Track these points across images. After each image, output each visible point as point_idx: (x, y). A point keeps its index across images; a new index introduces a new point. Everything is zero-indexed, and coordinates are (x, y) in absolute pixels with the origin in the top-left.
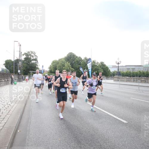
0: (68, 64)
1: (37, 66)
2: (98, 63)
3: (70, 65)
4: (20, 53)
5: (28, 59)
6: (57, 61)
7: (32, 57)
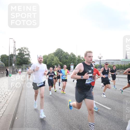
0: (57, 59)
1: (29, 60)
2: (82, 57)
3: (59, 60)
4: (15, 49)
5: (21, 54)
6: (47, 56)
7: (25, 52)
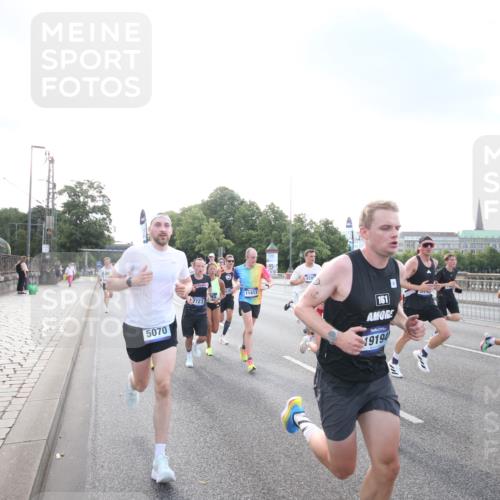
0: (213, 227)
1: (108, 230)
2: (312, 223)
3: (221, 230)
4: (51, 186)
5: (75, 208)
6: (178, 215)
7: (89, 200)
